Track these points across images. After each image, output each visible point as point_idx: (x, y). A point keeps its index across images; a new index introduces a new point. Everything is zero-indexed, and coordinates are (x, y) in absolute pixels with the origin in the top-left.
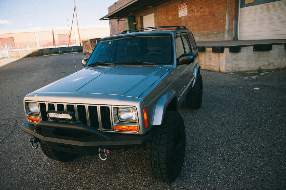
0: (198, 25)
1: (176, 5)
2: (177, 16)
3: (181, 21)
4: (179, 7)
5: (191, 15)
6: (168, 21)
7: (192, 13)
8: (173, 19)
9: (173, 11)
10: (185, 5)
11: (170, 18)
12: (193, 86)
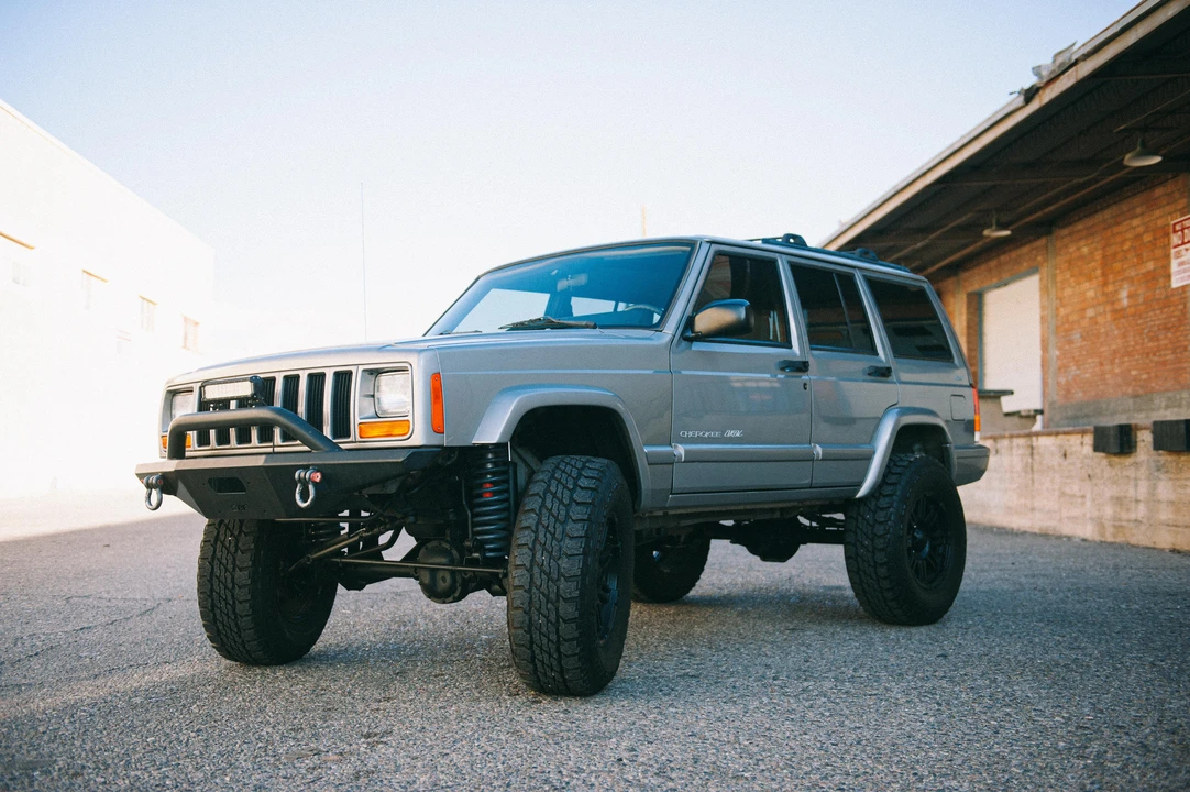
1: (1160, 223)
2: (1161, 281)
3: (1184, 313)
4: (1175, 231)
6: (1115, 311)
8: (1141, 300)
9: (1139, 256)
11: (1124, 294)
12: (862, 493)
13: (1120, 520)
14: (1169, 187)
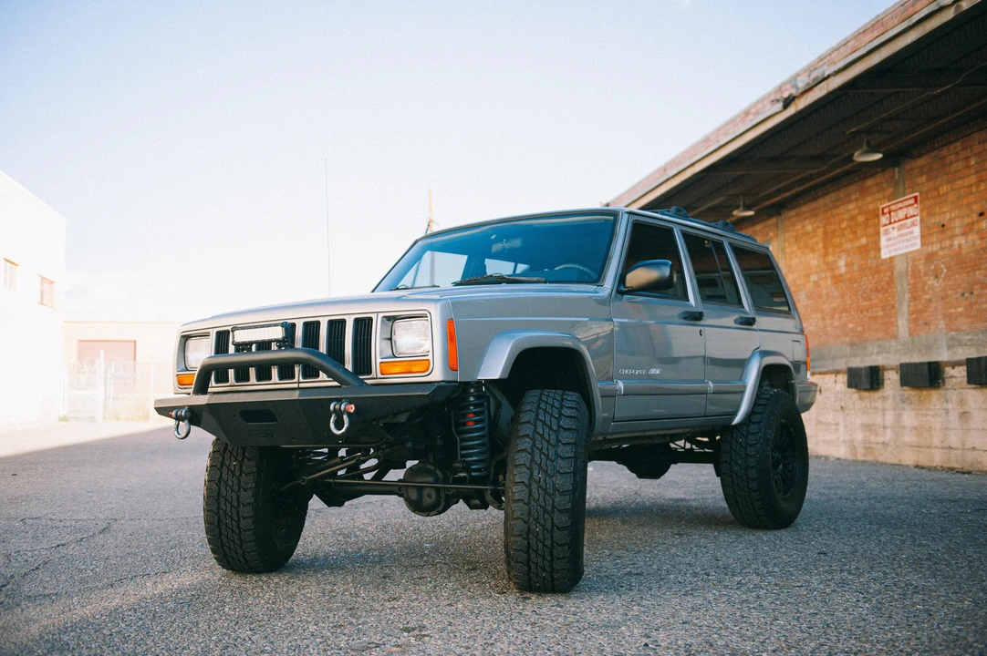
0: (972, 293)
1: (871, 207)
2: (873, 253)
3: (891, 279)
4: (883, 214)
5: (936, 247)
6: (834, 277)
7: (941, 241)
8: (856, 268)
9: (855, 233)
10: (911, 205)
11: (842, 263)
12: (737, 420)
13: (870, 443)
14: (878, 179)
